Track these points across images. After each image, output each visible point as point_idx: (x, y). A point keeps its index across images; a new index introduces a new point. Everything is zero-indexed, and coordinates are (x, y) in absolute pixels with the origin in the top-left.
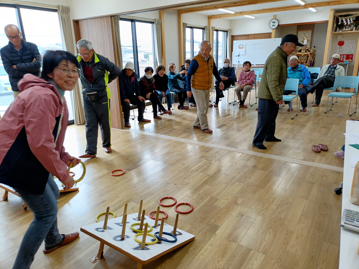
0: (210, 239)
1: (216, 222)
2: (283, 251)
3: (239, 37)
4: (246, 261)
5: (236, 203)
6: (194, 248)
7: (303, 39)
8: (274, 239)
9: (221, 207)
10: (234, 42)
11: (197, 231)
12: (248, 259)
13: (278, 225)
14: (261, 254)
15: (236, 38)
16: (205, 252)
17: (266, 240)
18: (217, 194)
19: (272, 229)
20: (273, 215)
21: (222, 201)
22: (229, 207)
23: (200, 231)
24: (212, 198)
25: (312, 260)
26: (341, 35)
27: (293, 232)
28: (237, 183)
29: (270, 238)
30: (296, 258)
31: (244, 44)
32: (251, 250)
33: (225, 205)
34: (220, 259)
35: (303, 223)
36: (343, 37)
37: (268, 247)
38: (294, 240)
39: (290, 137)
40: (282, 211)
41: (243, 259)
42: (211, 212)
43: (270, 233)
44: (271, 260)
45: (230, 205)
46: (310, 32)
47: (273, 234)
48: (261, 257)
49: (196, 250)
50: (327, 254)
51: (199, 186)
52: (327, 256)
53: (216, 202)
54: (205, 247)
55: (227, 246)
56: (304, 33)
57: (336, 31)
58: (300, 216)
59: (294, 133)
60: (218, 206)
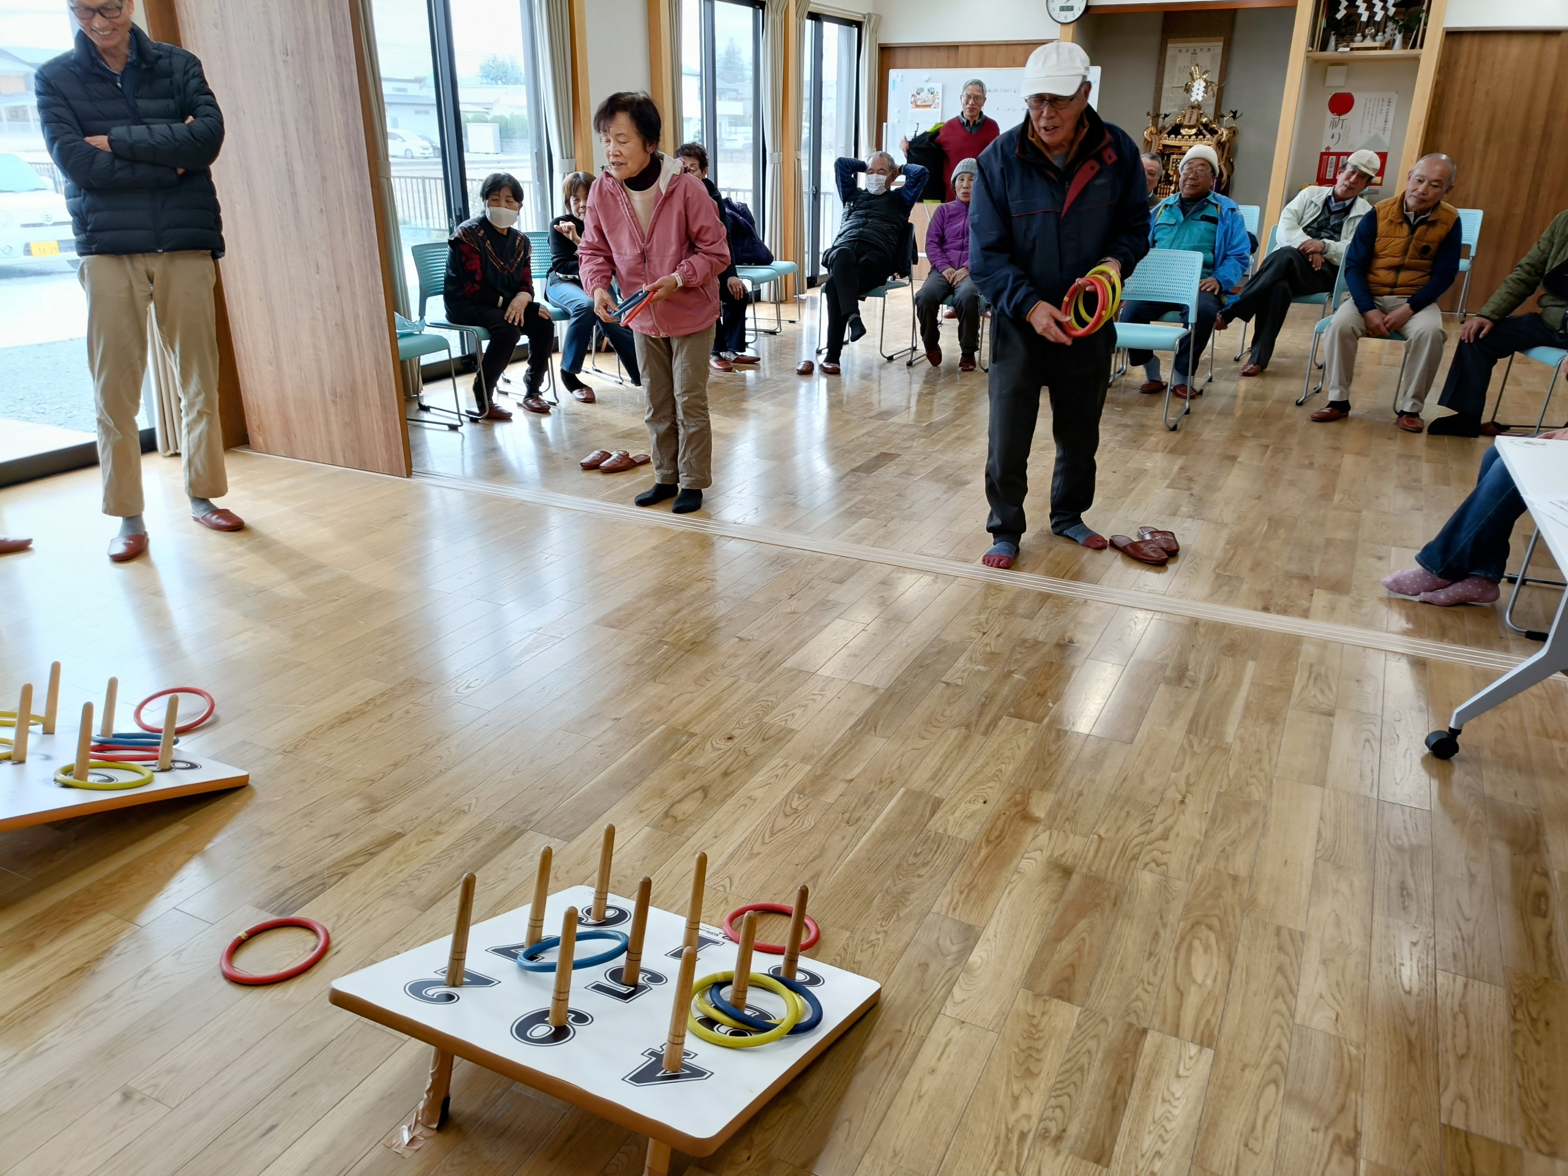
0: (950, 991)
1: (958, 911)
2: (1282, 1028)
3: (913, 55)
4: (1137, 1085)
5: (1028, 818)
6: (886, 1040)
7: (1187, 79)
8: (1230, 972)
9: (961, 836)
10: (893, 74)
11: (881, 958)
12: (1140, 1075)
13: (1233, 910)
14: (1193, 1049)
15: (899, 56)
16: (939, 1059)
17: (1199, 979)
18: (932, 778)
19: (1210, 927)
20: (1198, 861)
21: (963, 806)
22: (1001, 837)
23: (898, 960)
24: (914, 796)
25: (1411, 1059)
26: (1344, 68)
27: (1302, 934)
28: (1007, 724)
29: (1213, 973)
30: (1346, 1056)
31: (938, 88)
32: (1144, 1031)
33: (978, 827)
34: (1016, 1088)
35: (1336, 892)
36: (1348, 75)
37: (1214, 1011)
38: (1318, 973)
39: (1184, 509)
40: (1234, 842)
41: (1120, 1080)
42: (925, 864)
43: (1207, 948)
44: (1243, 1070)
45: (1000, 823)
46: (1217, 47)
47: (1219, 949)
48: (1197, 1061)
49: (895, 1051)
50: (1468, 1027)
51: (840, 740)
52: (1468, 1037)
53: (933, 814)
54: (933, 1034)
55: (1035, 1021)
56: (1191, 51)
57: (1324, 47)
58: (1315, 863)
59: (1194, 492)
60: (949, 833)
